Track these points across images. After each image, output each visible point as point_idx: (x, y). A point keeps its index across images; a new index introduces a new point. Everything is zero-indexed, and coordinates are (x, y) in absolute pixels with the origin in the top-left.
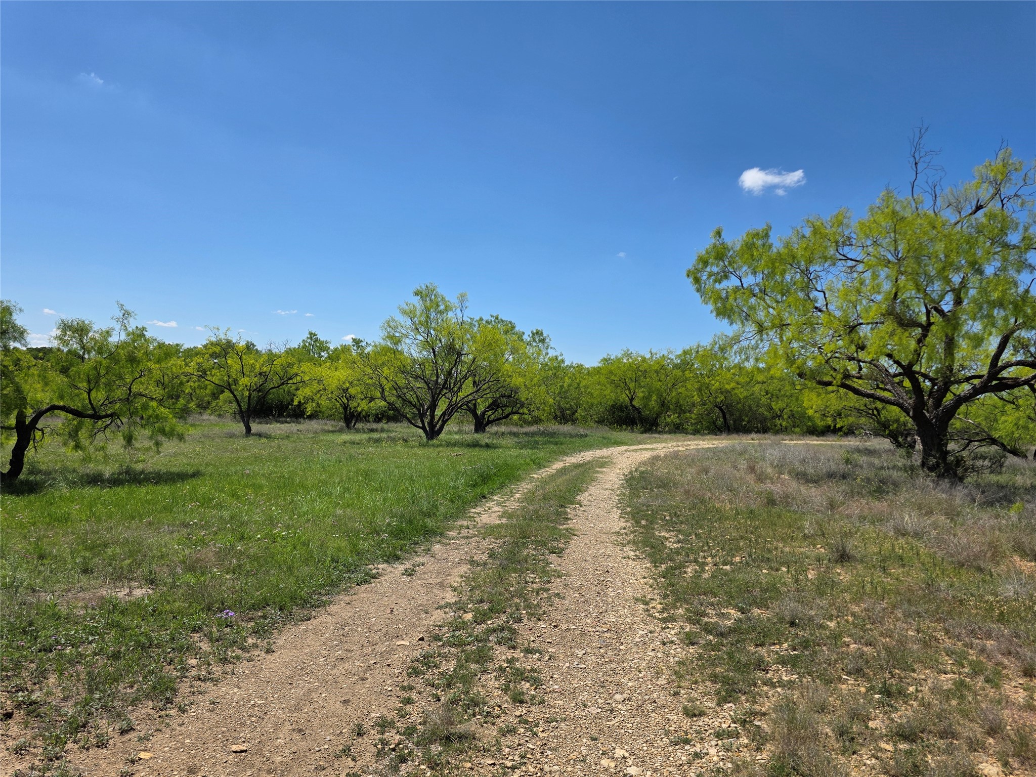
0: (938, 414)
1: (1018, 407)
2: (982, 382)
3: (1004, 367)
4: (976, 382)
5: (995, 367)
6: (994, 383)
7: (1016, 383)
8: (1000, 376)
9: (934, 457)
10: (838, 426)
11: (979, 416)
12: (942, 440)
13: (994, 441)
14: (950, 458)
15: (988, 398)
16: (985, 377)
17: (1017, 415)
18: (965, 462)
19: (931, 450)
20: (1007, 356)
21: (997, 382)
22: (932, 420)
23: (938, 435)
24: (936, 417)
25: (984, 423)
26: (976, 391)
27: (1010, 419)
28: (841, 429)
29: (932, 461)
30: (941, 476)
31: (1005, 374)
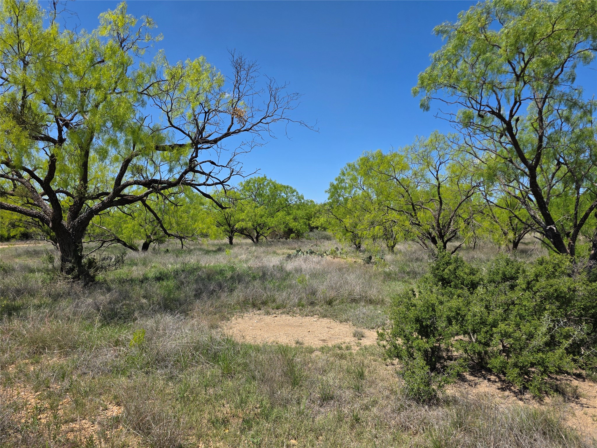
0: (74, 225)
1: (133, 218)
2: (109, 198)
3: (125, 186)
4: (105, 198)
5: (119, 186)
6: (116, 199)
7: (132, 200)
8: (122, 193)
9: (70, 262)
10: (12, 235)
11: (111, 224)
12: (78, 247)
13: (119, 241)
14: (84, 261)
15: (114, 210)
16: (111, 194)
17: (133, 223)
18: (96, 263)
19: (68, 256)
20: (127, 177)
21: (119, 198)
22: (69, 230)
23: (75, 243)
24: (73, 227)
25: (113, 229)
26: (105, 206)
27: (130, 225)
28: (14, 237)
29: (69, 265)
30: (76, 278)
31: (126, 191)
